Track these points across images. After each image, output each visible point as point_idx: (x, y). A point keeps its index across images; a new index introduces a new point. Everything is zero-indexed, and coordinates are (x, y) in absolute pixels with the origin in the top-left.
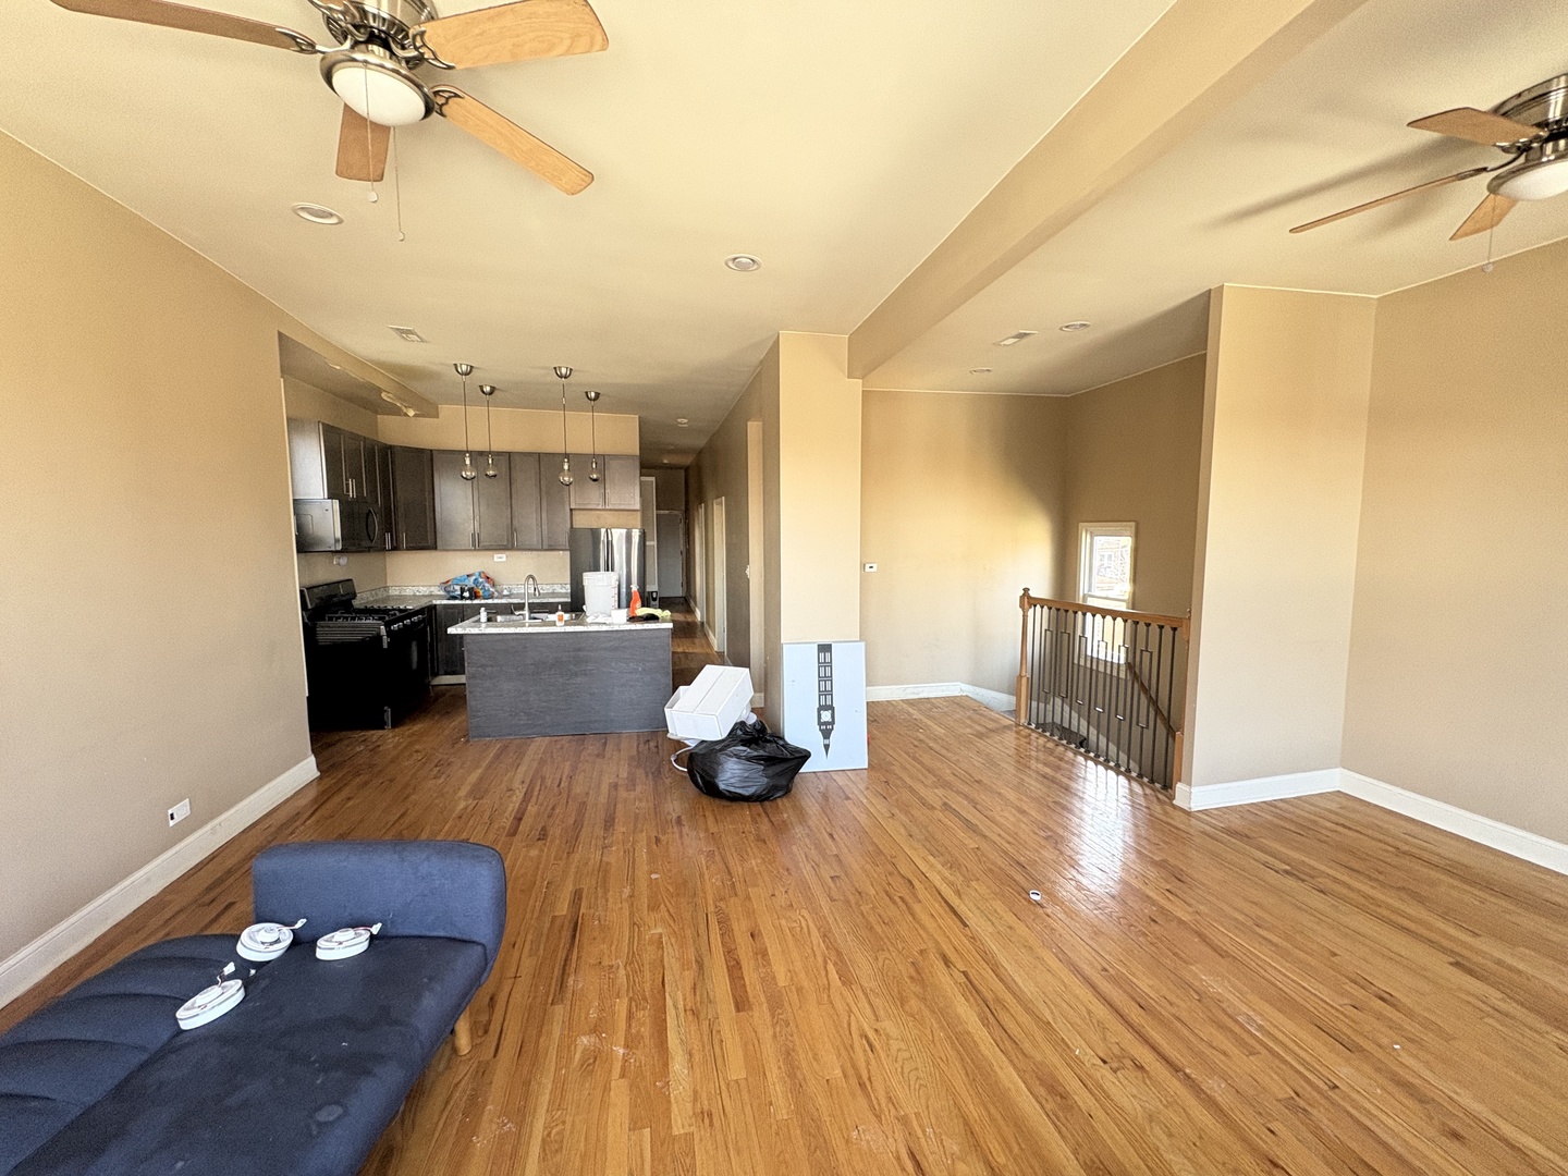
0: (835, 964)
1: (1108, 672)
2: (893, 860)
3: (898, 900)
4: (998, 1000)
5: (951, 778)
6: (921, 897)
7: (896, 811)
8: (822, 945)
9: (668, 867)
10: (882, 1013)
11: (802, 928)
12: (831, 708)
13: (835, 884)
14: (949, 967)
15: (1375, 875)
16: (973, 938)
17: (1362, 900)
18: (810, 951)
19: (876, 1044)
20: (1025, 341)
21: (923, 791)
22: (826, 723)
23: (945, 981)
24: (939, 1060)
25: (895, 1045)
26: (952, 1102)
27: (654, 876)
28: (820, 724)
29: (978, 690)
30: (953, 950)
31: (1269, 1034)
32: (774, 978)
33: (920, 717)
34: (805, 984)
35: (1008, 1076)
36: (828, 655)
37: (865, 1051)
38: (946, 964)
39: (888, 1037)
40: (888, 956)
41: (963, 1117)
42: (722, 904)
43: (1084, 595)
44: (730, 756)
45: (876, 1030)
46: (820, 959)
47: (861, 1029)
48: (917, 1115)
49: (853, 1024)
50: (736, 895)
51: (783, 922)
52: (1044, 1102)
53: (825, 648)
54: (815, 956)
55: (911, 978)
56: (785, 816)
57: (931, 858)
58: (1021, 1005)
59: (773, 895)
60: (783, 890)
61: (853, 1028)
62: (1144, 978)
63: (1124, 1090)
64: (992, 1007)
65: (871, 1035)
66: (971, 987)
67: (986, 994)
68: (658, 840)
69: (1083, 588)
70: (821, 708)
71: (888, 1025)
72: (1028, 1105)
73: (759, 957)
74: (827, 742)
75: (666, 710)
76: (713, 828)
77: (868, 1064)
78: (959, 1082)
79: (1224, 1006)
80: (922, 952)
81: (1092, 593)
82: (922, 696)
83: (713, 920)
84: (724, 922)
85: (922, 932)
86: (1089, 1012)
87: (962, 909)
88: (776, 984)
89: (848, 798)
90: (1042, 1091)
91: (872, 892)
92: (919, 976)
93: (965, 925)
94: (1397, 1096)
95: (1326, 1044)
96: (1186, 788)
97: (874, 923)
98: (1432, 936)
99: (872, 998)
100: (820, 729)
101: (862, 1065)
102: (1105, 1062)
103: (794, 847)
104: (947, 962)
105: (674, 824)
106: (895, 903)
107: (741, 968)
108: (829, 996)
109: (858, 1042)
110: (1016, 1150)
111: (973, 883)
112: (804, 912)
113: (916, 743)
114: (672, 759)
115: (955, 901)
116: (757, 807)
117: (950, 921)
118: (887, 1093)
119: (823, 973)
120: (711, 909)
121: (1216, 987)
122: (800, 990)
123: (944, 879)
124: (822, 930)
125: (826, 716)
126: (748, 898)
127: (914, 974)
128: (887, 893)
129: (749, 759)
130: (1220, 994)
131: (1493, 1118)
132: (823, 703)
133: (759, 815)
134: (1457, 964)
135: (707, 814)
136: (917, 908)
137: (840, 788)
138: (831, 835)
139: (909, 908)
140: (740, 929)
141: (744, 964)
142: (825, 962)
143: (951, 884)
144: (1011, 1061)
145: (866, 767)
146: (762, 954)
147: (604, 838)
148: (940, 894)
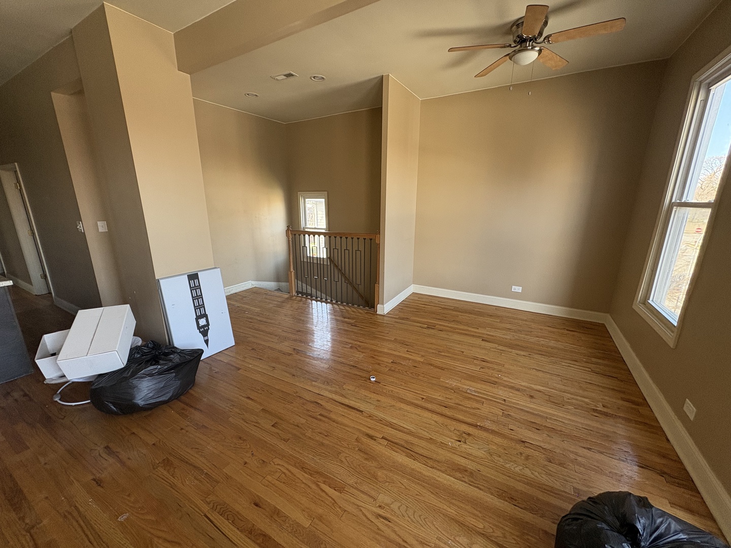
0: (324, 482)
1: (319, 262)
2: (298, 394)
3: (319, 417)
4: (406, 442)
5: (285, 334)
6: (329, 408)
7: (274, 365)
8: (306, 475)
9: (132, 499)
10: (373, 493)
11: (284, 473)
12: (205, 316)
13: (278, 429)
14: (375, 440)
15: (445, 319)
16: (370, 416)
17: (449, 329)
18: (303, 486)
19: (388, 515)
20: (291, 79)
21: (278, 347)
22: (203, 326)
23: (381, 449)
24: (417, 497)
25: (395, 506)
26: (441, 515)
27: (120, 519)
28: (199, 328)
29: (260, 283)
30: (367, 428)
31: (478, 392)
32: (299, 525)
33: (239, 305)
34: (320, 511)
35: (445, 479)
36: (196, 281)
37: (387, 525)
38: (372, 439)
39: (388, 505)
40: (345, 455)
41: (453, 519)
42: (211, 498)
43: (303, 228)
44: (142, 378)
45: (380, 506)
46: (314, 487)
47: (374, 513)
48: (439, 539)
49: (367, 514)
50: (218, 482)
51: (269, 478)
52: (463, 479)
53: (193, 277)
54: (309, 487)
55: (366, 459)
56: (205, 400)
57: (314, 383)
58: (416, 437)
59: (246, 463)
60: (249, 455)
61: (370, 516)
62: (436, 394)
63: (475, 449)
64: (408, 447)
65: (381, 512)
66: (393, 444)
67: (401, 443)
68: (99, 482)
69: (303, 225)
70: (198, 318)
71: (383, 498)
72: (461, 486)
73: (275, 517)
74: (206, 338)
75: (36, 361)
76: (151, 440)
77: (395, 532)
78: (434, 500)
79: (461, 389)
80: (357, 440)
81: (307, 227)
82: (232, 292)
83: (215, 517)
84: (225, 511)
85: (347, 428)
86: (436, 422)
87: (352, 403)
88: (304, 528)
89: (239, 369)
90: (458, 475)
91: (304, 421)
92: (369, 455)
93: (362, 412)
94: (514, 392)
95: (490, 386)
96: (381, 306)
97: (321, 440)
98: (472, 334)
99: (359, 487)
100: (200, 332)
101: (393, 536)
102: (460, 441)
103: (230, 419)
104: (371, 437)
105: (104, 455)
106: (320, 420)
107: (270, 538)
108: (340, 507)
109: (379, 523)
110: (480, 515)
111: (344, 386)
112: (277, 461)
113: (250, 320)
114: (57, 399)
115: (346, 401)
116: (178, 405)
117: (353, 413)
118: (417, 541)
119: (323, 494)
120: (206, 508)
121: (454, 384)
122: (320, 518)
123: (330, 391)
124: (297, 465)
125: (202, 322)
126: (228, 477)
127: (366, 456)
128: (310, 416)
129: (160, 373)
130: (456, 385)
131: (530, 385)
132: (198, 314)
133: (183, 409)
134: (483, 340)
135: (134, 430)
136: (333, 416)
137: (228, 364)
138: (248, 398)
139: (329, 418)
140: (242, 506)
141: (269, 532)
142: (318, 486)
143: (336, 393)
144: (438, 470)
145: (234, 344)
146: (275, 514)
147: (22, 519)
148: (336, 401)
